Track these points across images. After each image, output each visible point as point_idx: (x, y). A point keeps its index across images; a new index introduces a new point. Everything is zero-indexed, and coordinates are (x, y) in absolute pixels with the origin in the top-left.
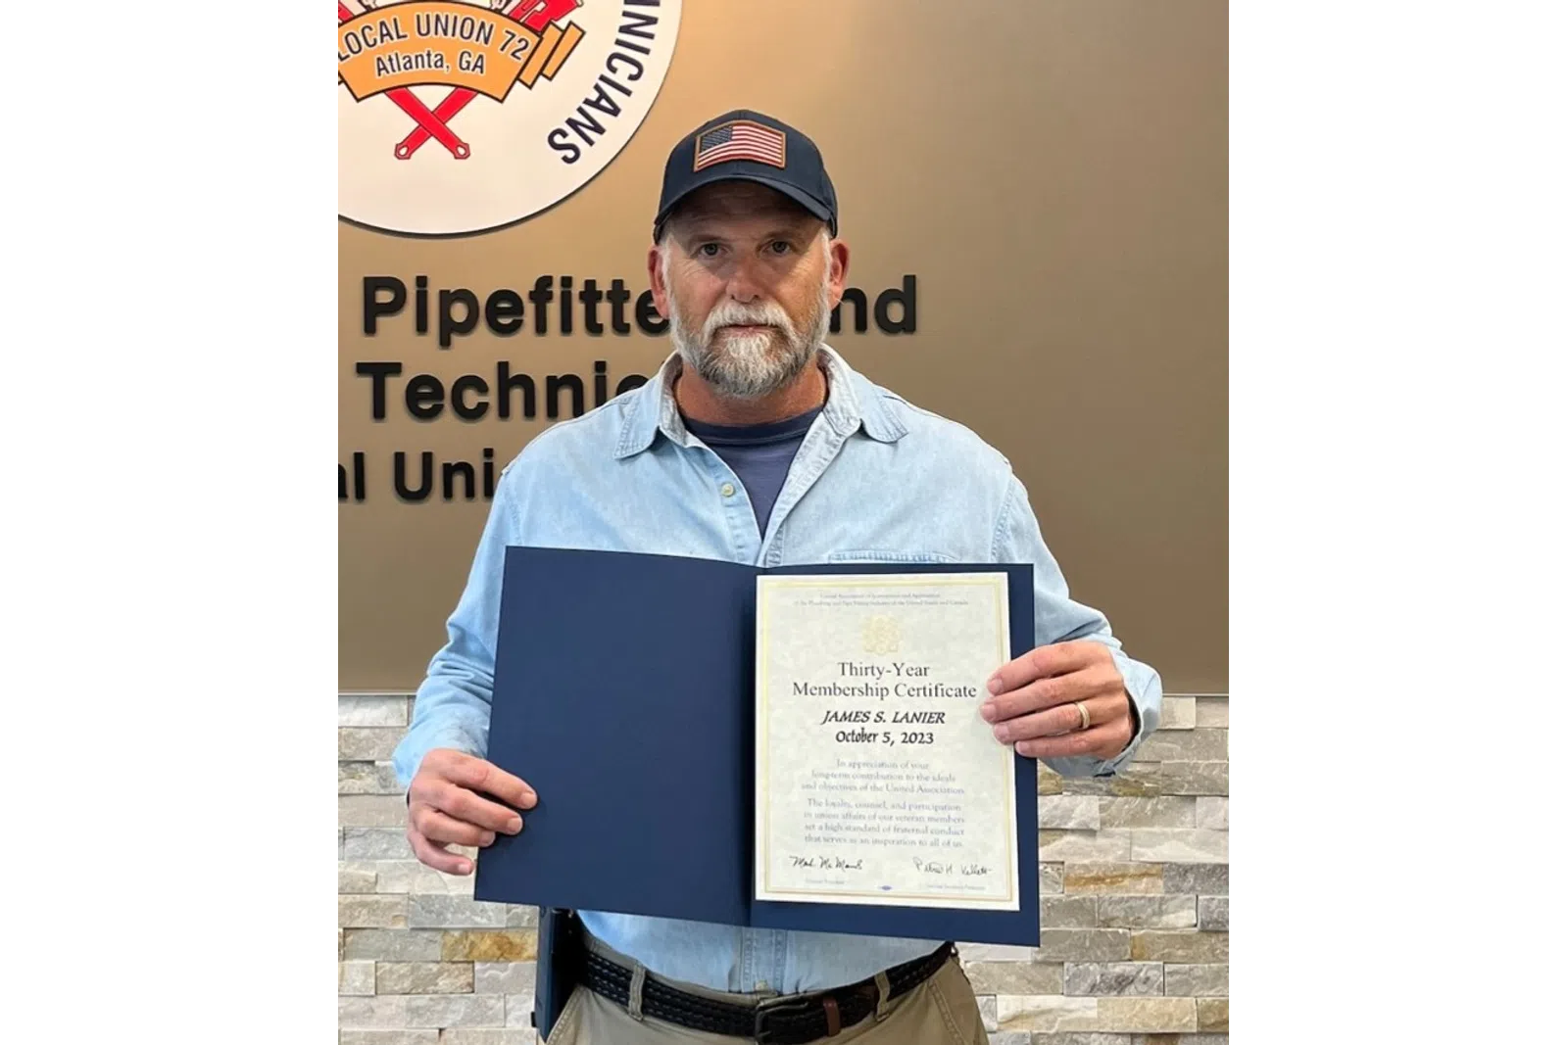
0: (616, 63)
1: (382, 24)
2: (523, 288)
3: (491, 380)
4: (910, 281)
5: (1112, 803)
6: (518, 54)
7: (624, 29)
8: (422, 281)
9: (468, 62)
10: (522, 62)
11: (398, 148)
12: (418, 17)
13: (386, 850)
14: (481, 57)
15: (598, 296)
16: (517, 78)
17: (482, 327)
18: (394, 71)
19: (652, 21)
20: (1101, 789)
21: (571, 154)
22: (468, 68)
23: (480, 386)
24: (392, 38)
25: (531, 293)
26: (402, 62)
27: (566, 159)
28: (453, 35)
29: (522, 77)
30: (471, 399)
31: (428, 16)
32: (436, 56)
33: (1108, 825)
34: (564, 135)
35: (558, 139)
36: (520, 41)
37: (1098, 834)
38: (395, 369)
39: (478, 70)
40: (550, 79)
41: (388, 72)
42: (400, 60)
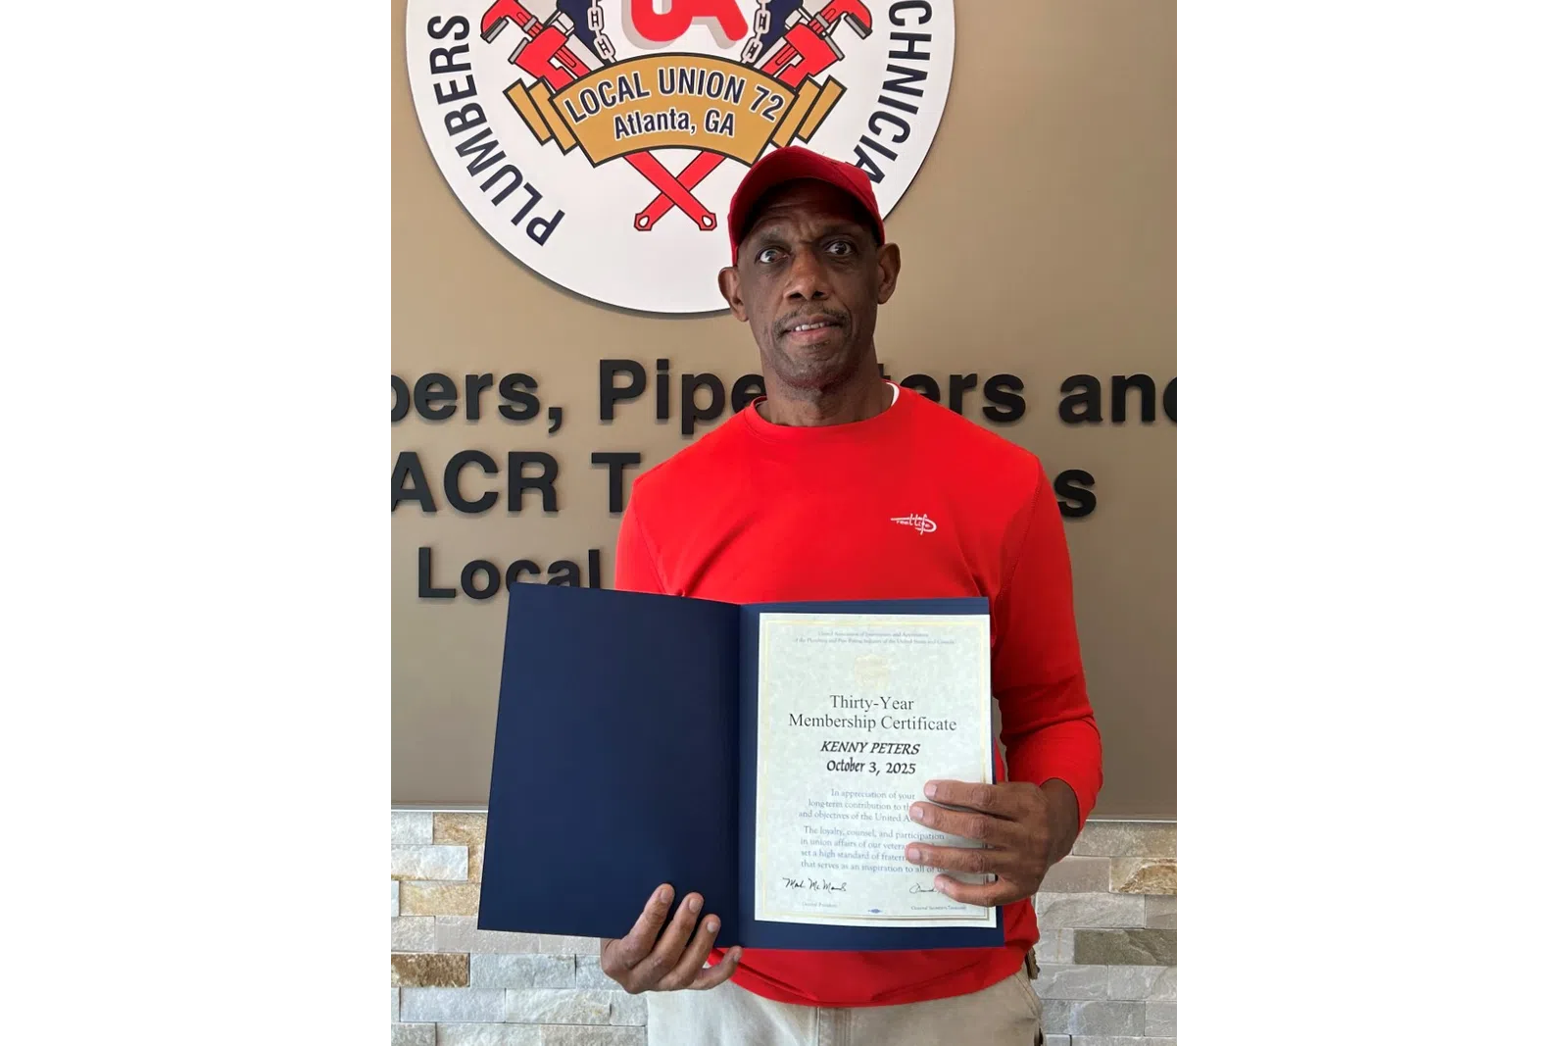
0: (879, 123)
1: (622, 79)
6: (770, 113)
7: (888, 85)
8: (663, 364)
9: (716, 123)
10: (775, 122)
11: (638, 217)
12: (661, 72)
14: (730, 116)
16: (770, 141)
18: (634, 132)
19: (920, 76)
22: (716, 129)
24: (632, 96)
26: (643, 123)
28: (700, 92)
29: (774, 139)
31: (672, 71)
32: (680, 116)
36: (773, 99)
38: (635, 459)
39: (726, 131)
40: (806, 141)
41: (627, 134)
42: (642, 120)
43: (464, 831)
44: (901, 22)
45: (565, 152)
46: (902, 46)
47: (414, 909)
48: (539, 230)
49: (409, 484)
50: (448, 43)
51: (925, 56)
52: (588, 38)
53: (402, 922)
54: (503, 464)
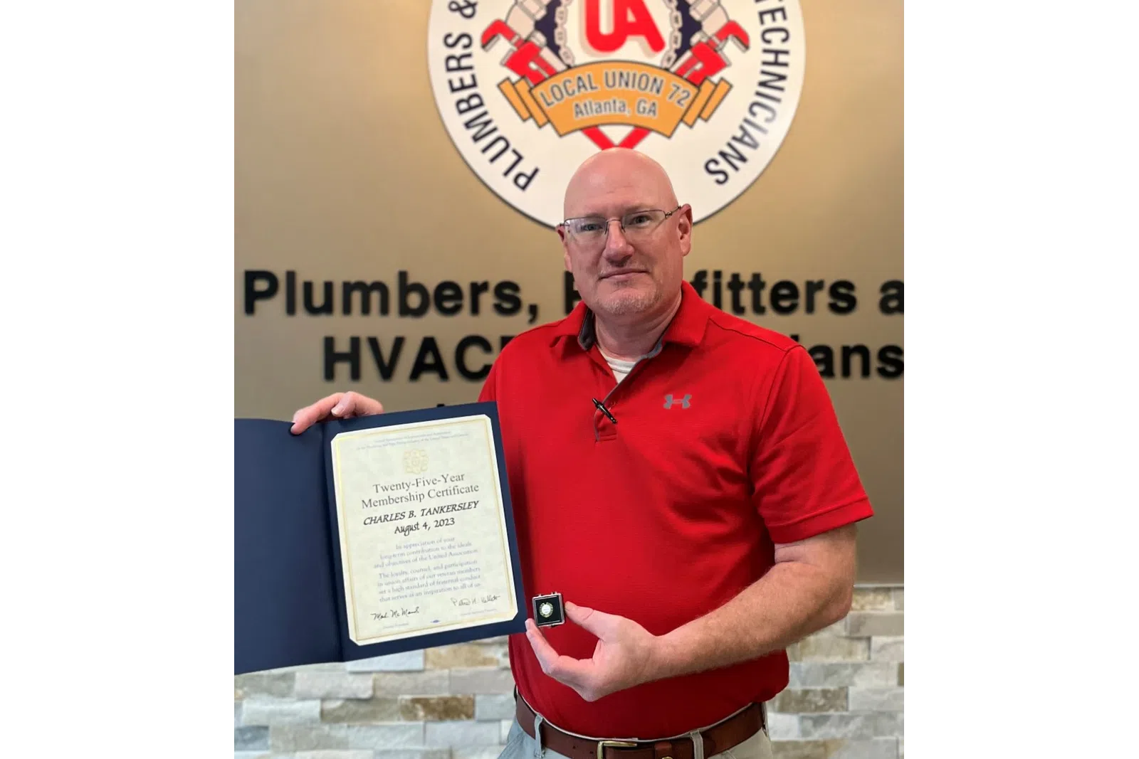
0: (755, 109)
1: (579, 78)
6: (681, 102)
7: (762, 84)
9: (644, 108)
10: (684, 108)
12: (606, 74)
14: (654, 104)
15: (741, 285)
16: (682, 120)
18: (588, 113)
19: (783, 78)
21: (721, 177)
22: (644, 112)
24: (587, 89)
26: (594, 107)
27: (718, 182)
28: (633, 87)
29: (684, 120)
31: (613, 73)
32: (620, 103)
34: (716, 162)
35: (712, 167)
36: (683, 92)
39: (652, 113)
40: (706, 120)
41: (583, 115)
42: (593, 104)
44: (768, 42)
45: (540, 127)
46: (771, 58)
47: (434, 665)
48: (522, 181)
49: (429, 360)
50: (458, 51)
51: (785, 65)
52: (555, 49)
53: (426, 673)
54: (495, 343)
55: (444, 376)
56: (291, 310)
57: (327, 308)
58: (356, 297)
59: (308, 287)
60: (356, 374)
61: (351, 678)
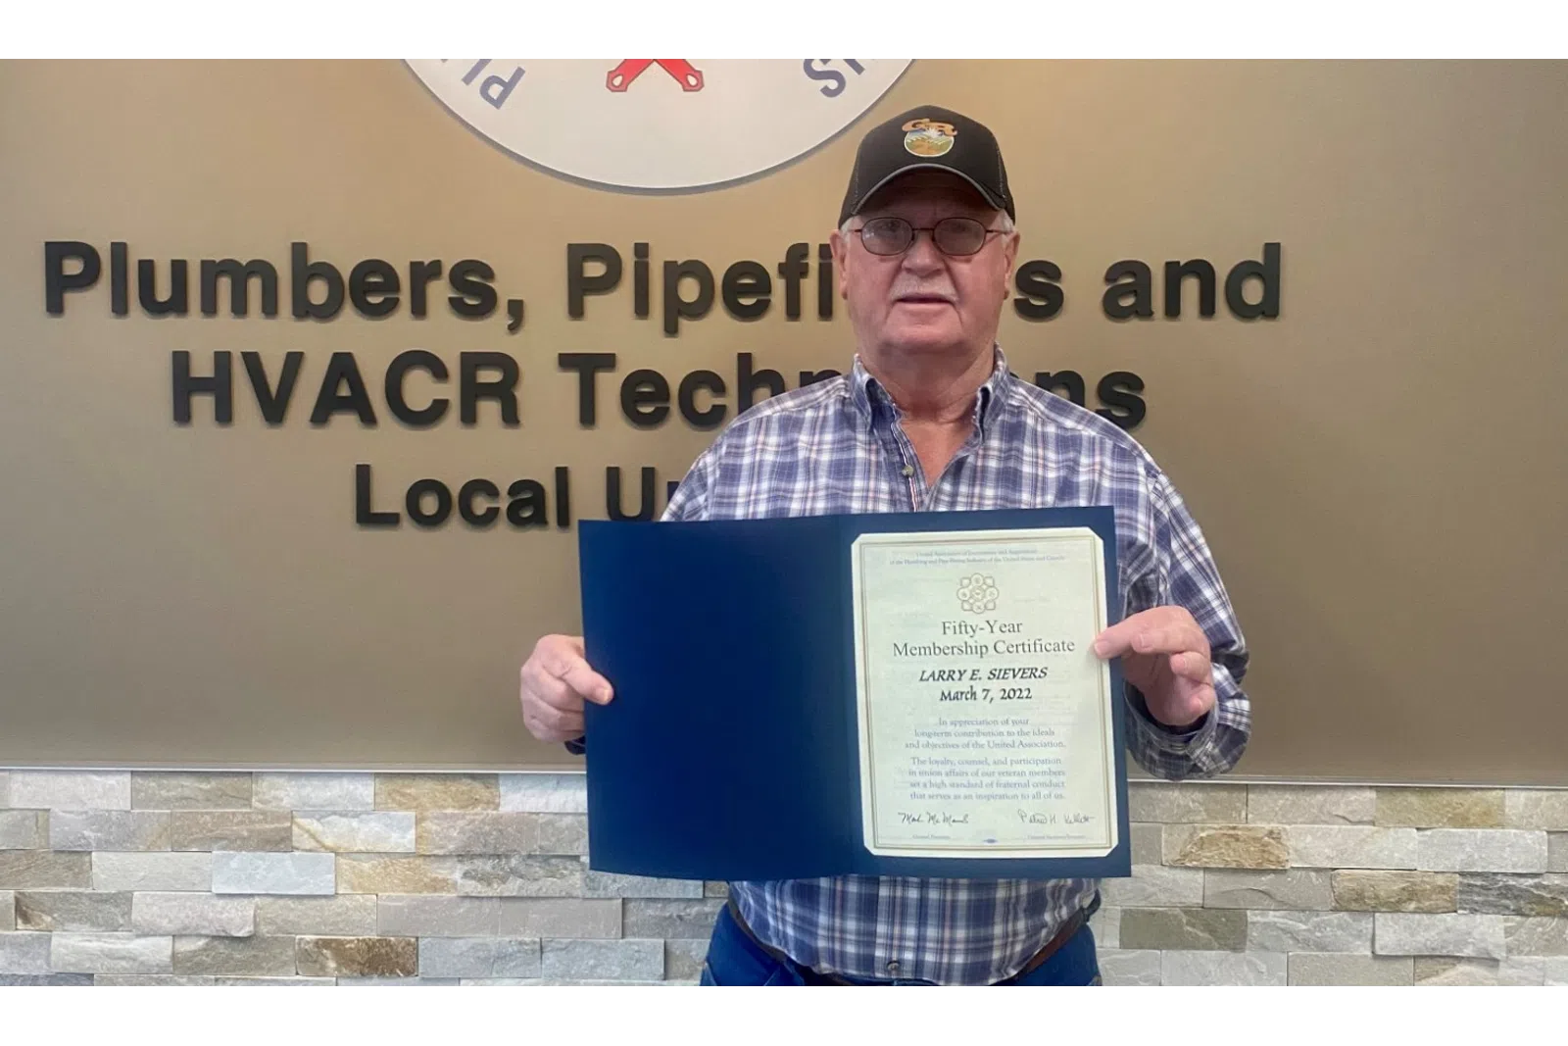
2: (771, 260)
3: (730, 377)
4: (1273, 251)
5: (1521, 925)
8: (642, 250)
11: (611, 76)
13: (594, 967)
17: (719, 310)
20: (1507, 908)
21: (834, 83)
23: (716, 384)
25: (780, 265)
27: (826, 91)
30: (704, 401)
33: (1515, 952)
34: (825, 60)
35: (818, 62)
37: (1501, 964)
38: (608, 361)
43: (410, 794)
47: (353, 888)
48: (495, 91)
49: (344, 391)
53: (340, 900)
54: (453, 367)
55: (368, 418)
56: (120, 307)
57: (177, 305)
58: (224, 285)
59: (147, 268)
60: (224, 414)
61: (221, 902)
